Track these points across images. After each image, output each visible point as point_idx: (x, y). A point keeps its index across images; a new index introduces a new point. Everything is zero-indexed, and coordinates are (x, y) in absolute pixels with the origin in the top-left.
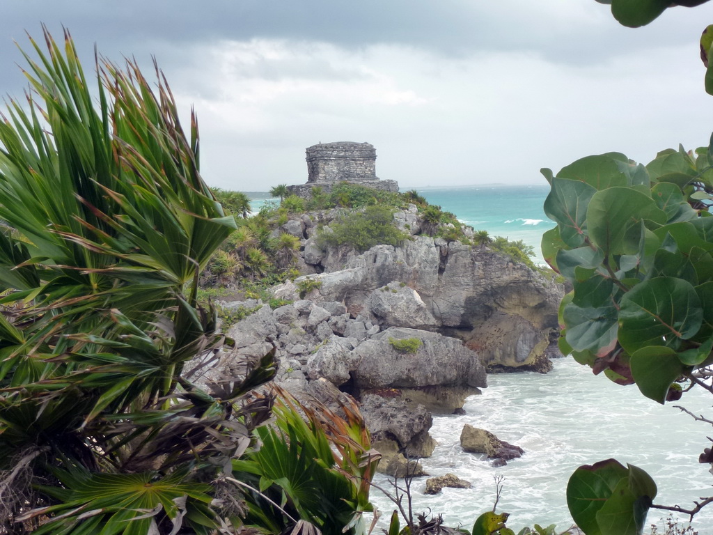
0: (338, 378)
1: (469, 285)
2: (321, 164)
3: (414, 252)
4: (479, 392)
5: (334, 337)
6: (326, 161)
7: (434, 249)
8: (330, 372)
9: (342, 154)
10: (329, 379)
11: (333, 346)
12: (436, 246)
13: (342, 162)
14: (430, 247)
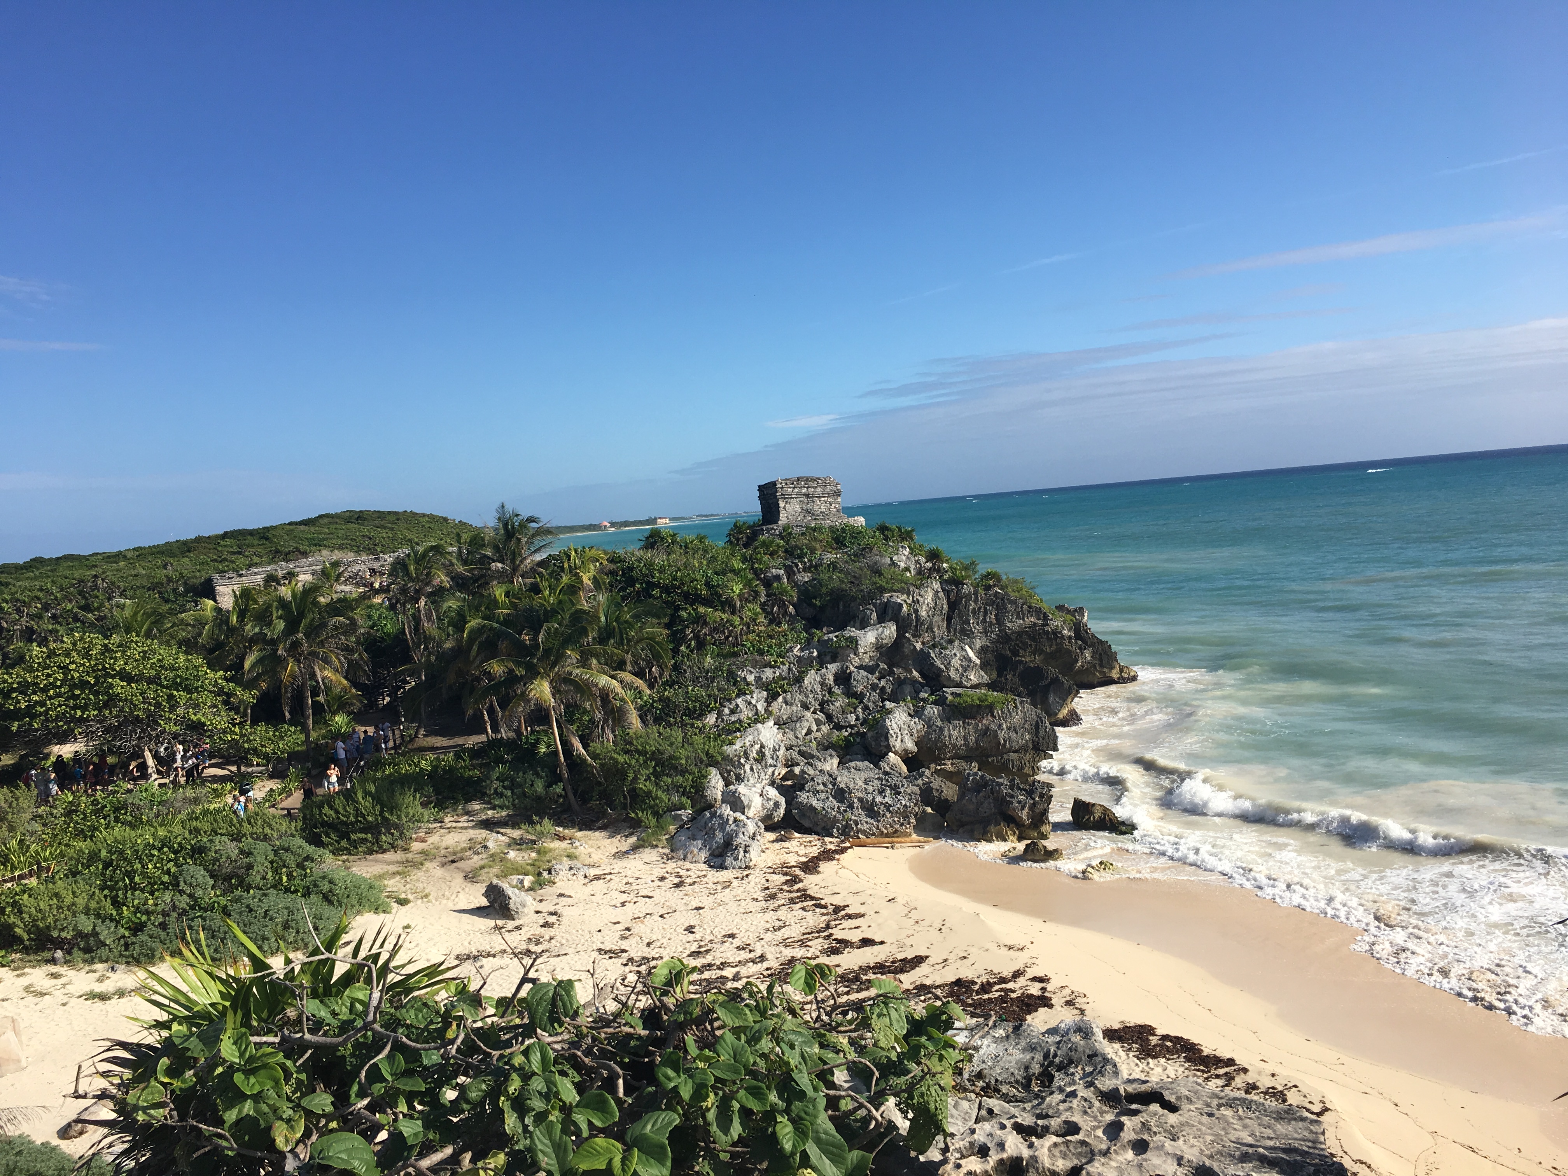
0: (906, 750)
1: (981, 633)
2: (782, 504)
3: (920, 599)
4: (1051, 757)
5: (889, 705)
6: (787, 498)
7: (941, 594)
8: (898, 745)
9: (804, 490)
10: (896, 753)
11: (896, 715)
12: (943, 590)
13: (804, 499)
14: (937, 592)
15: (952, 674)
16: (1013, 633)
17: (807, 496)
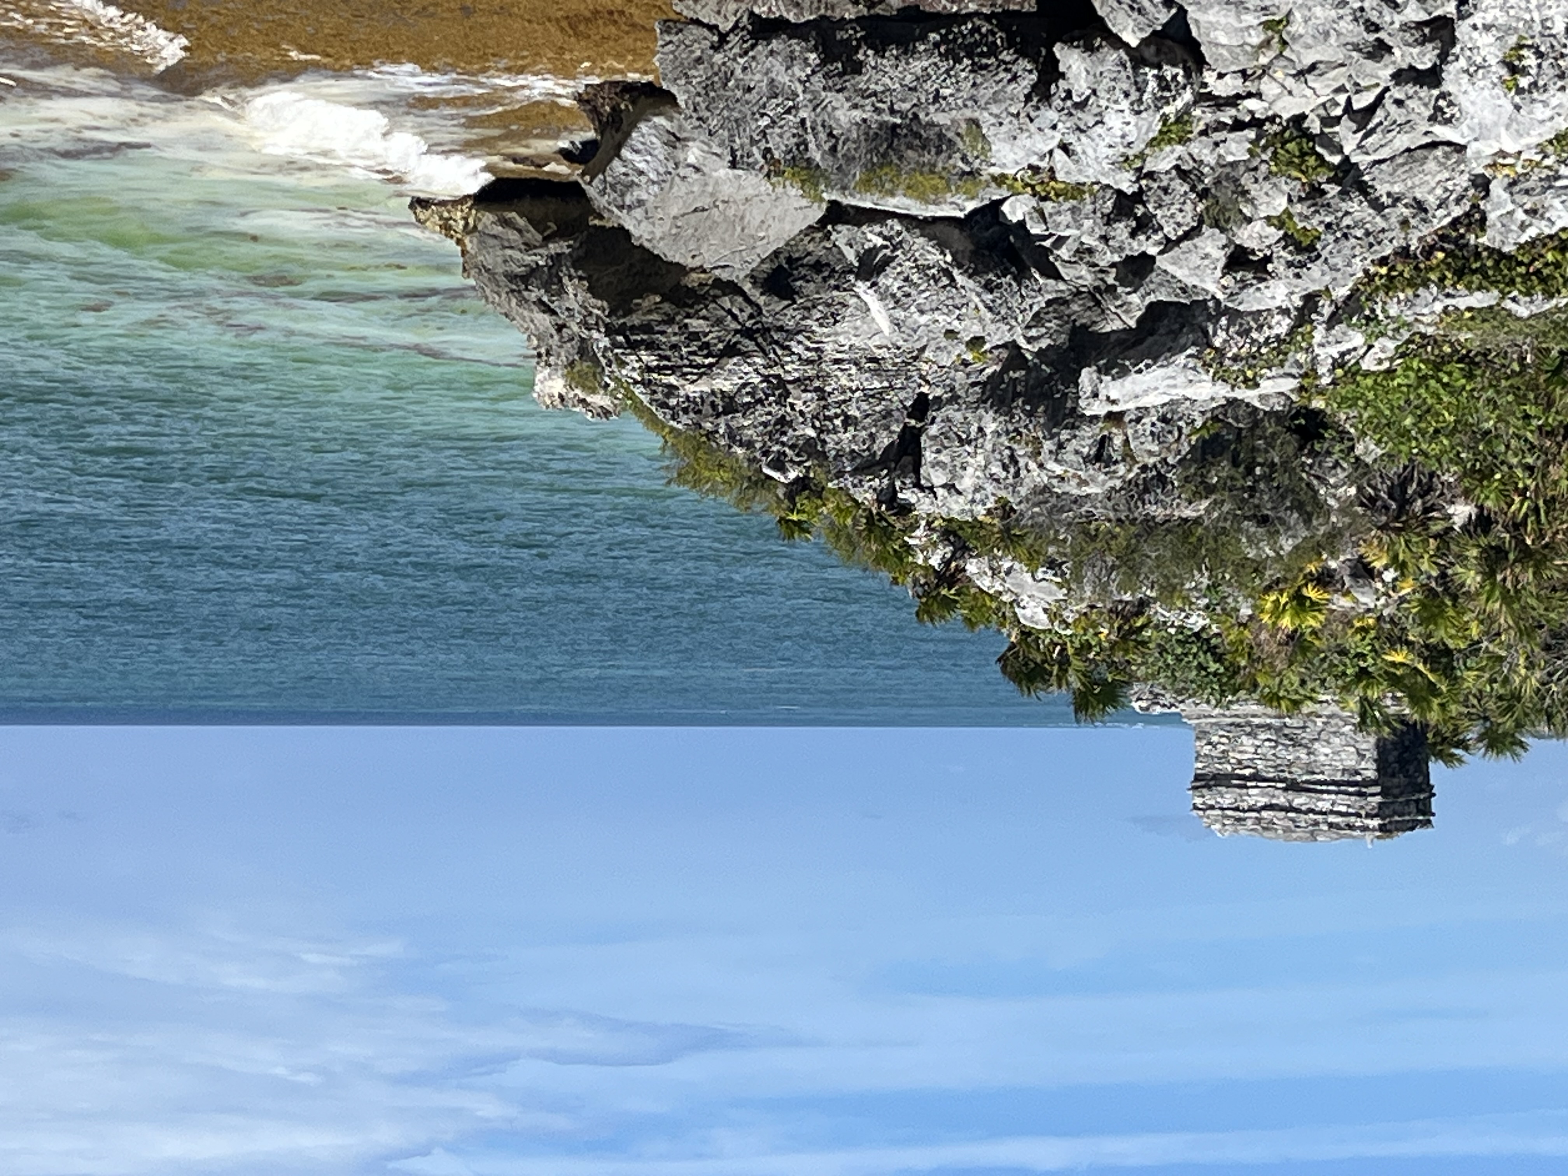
1: (837, 361)
2: (1370, 771)
3: (996, 469)
5: (1126, 183)
7: (938, 478)
9: (1300, 800)
10: (1117, 42)
12: (931, 489)
13: (1302, 777)
14: (950, 487)
15: (935, 257)
16: (746, 355)
17: (1294, 786)
